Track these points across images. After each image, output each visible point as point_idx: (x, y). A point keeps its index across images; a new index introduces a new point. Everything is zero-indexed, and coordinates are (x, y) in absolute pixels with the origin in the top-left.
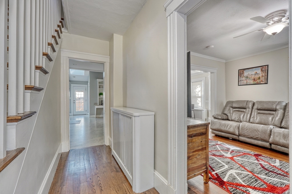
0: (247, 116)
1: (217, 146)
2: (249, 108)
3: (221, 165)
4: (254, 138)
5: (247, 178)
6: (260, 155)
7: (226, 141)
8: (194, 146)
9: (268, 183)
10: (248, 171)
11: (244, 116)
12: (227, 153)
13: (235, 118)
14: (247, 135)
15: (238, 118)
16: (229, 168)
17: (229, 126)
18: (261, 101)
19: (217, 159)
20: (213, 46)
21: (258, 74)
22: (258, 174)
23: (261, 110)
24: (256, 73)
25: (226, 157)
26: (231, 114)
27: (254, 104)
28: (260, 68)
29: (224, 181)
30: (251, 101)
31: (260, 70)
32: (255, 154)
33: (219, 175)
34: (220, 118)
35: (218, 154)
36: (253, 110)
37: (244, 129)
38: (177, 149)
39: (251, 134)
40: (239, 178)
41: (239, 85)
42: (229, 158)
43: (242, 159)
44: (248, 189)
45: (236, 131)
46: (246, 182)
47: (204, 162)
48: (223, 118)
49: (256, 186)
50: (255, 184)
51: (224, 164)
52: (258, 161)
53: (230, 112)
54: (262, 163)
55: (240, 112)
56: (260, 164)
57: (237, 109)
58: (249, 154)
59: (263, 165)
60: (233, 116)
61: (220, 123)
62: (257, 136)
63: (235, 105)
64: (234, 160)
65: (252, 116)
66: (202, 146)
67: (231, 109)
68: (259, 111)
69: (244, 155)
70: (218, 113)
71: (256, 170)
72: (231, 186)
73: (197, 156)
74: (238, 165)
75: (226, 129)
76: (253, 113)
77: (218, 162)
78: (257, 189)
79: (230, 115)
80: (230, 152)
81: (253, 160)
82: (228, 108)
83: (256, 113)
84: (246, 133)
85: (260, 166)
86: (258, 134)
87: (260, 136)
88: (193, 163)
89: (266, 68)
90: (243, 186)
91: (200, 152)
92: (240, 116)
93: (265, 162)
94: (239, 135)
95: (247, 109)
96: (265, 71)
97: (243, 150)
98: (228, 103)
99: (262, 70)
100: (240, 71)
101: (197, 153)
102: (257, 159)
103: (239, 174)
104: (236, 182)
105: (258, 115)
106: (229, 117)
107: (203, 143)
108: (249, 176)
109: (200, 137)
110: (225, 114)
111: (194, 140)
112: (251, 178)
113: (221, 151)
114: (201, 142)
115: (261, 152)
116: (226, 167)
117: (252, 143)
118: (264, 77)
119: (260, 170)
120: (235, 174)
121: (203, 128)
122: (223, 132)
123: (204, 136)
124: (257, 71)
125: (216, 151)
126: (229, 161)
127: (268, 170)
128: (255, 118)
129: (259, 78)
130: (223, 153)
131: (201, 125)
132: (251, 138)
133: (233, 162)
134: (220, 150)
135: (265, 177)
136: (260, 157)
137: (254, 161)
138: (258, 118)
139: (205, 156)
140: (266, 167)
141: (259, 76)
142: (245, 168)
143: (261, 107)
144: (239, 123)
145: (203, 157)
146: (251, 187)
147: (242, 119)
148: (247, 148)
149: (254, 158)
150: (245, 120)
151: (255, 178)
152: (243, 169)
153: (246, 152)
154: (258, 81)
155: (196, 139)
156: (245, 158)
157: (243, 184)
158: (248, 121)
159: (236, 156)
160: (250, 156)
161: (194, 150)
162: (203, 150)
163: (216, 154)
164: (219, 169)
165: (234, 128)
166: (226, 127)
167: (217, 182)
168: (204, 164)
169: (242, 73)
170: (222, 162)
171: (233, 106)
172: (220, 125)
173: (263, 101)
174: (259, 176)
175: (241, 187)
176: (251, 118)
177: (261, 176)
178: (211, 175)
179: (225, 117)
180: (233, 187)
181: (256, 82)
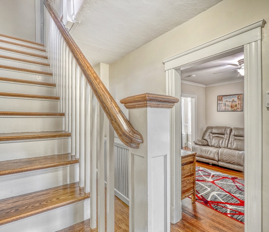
0: (225, 142)
1: (200, 171)
2: (227, 134)
3: (204, 189)
4: (231, 163)
5: (225, 197)
6: (236, 178)
7: (207, 167)
8: (185, 173)
9: (241, 199)
10: (226, 192)
11: (223, 141)
12: (209, 178)
13: (215, 144)
14: (225, 160)
15: (217, 144)
16: (211, 190)
17: (210, 152)
18: (237, 128)
19: (201, 184)
20: (195, 76)
21: (235, 101)
22: (234, 194)
23: (237, 136)
24: (234, 100)
25: (208, 182)
26: (211, 139)
27: (231, 130)
28: (237, 96)
29: (208, 201)
30: (228, 128)
31: (237, 98)
32: (232, 178)
33: (204, 197)
34: (200, 143)
35: (201, 179)
36: (231, 136)
37: (223, 155)
38: (174, 176)
39: (229, 159)
40: (219, 198)
41: (218, 111)
42: (210, 182)
43: (221, 182)
44: (227, 205)
45: (216, 157)
46: (225, 200)
47: (192, 186)
48: (203, 144)
49: (232, 203)
50: (232, 201)
51: (207, 187)
52: (235, 183)
53: (210, 137)
54: (238, 184)
55: (219, 138)
56: (236, 186)
57: (216, 135)
58: (227, 178)
59: (238, 186)
60: (212, 142)
61: (201, 149)
62: (234, 161)
63: (214, 131)
64: (215, 184)
65: (230, 142)
66: (191, 172)
67: (211, 134)
68: (235, 138)
69: (223, 179)
70: (198, 139)
71: (232, 191)
72: (213, 204)
73: (187, 181)
74: (218, 187)
75: (207, 155)
76: (231, 139)
77: (202, 186)
78: (233, 205)
79: (210, 141)
80: (211, 177)
81: (230, 182)
82: (208, 134)
83: (233, 139)
84: (225, 158)
85: (236, 188)
86: (234, 159)
87: (236, 161)
88: (184, 187)
89: (242, 97)
90: (223, 203)
91: (189, 178)
92: (219, 142)
93: (239, 183)
94: (218, 161)
95: (226, 135)
96: (241, 100)
97: (222, 174)
98: (208, 128)
99: (238, 99)
100: (219, 97)
101: (187, 178)
102: (234, 181)
103: (219, 195)
104: (217, 200)
105: (235, 141)
106: (209, 143)
107: (192, 169)
108: (227, 195)
109: (189, 165)
110: (205, 140)
111: (185, 168)
112: (229, 197)
113: (204, 177)
114: (190, 169)
115: (237, 176)
116: (209, 189)
117: (229, 168)
118: (240, 105)
119: (235, 190)
120: (216, 195)
121: (192, 157)
122: (204, 158)
123: (192, 164)
124: (234, 99)
125: (199, 177)
126: (211, 185)
127: (242, 190)
128: (233, 144)
129: (236, 106)
130: (205, 178)
131: (190, 155)
132: (229, 163)
133: (214, 185)
134: (202, 175)
135: (239, 195)
136: (236, 180)
137: (231, 184)
138: (235, 144)
139: (193, 181)
140: (240, 188)
141: (236, 104)
142: (224, 190)
143: (237, 133)
144: (218, 149)
145: (191, 182)
146: (228, 204)
147: (221, 145)
148: (225, 172)
149: (231, 181)
150: (223, 146)
151: (231, 197)
152: (223, 191)
153: (224, 176)
154: (235, 108)
155: (187, 167)
156: (224, 181)
157: (223, 201)
158: (226, 147)
159: (216, 180)
160: (228, 179)
161: (185, 176)
162: (191, 176)
163: (199, 179)
164: (203, 192)
165: (214, 154)
166: (206, 153)
167: (202, 202)
168: (192, 187)
169: (220, 99)
170: (205, 186)
171: (213, 132)
172: (201, 151)
173: (239, 128)
174: (234, 195)
175: (221, 204)
176: (229, 144)
177: (236, 195)
178: (198, 197)
179: (205, 143)
180: (215, 204)
181: (233, 109)
